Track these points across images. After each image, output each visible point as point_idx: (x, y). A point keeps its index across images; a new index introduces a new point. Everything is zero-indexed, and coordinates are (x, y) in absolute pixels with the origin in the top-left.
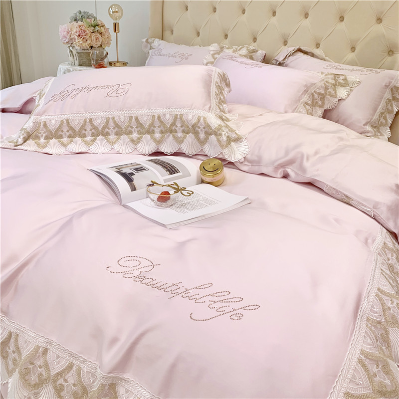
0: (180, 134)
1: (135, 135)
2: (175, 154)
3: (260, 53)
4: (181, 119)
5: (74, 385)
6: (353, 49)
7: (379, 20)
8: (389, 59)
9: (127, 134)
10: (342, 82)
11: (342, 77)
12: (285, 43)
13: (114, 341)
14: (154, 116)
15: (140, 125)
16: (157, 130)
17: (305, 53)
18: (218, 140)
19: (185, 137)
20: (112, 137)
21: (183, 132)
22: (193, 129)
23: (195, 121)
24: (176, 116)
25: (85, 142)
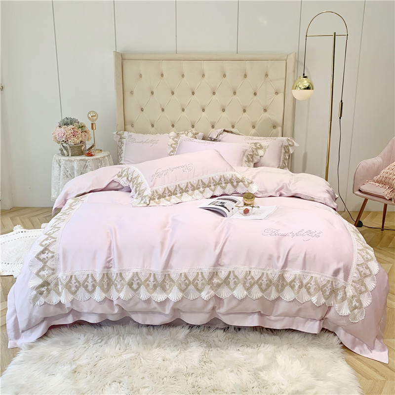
0: (224, 185)
1: (201, 189)
2: (222, 195)
3: (201, 134)
4: (224, 177)
5: (266, 281)
6: (254, 127)
7: (265, 110)
8: (274, 131)
9: (197, 189)
10: (259, 147)
11: (258, 144)
12: (213, 127)
13: (279, 258)
14: (210, 178)
15: (203, 183)
16: (212, 185)
17: (228, 132)
18: (244, 184)
19: (226, 186)
20: (190, 192)
21: (225, 183)
22: (231, 181)
23: (230, 177)
24: (221, 176)
25: (178, 197)
